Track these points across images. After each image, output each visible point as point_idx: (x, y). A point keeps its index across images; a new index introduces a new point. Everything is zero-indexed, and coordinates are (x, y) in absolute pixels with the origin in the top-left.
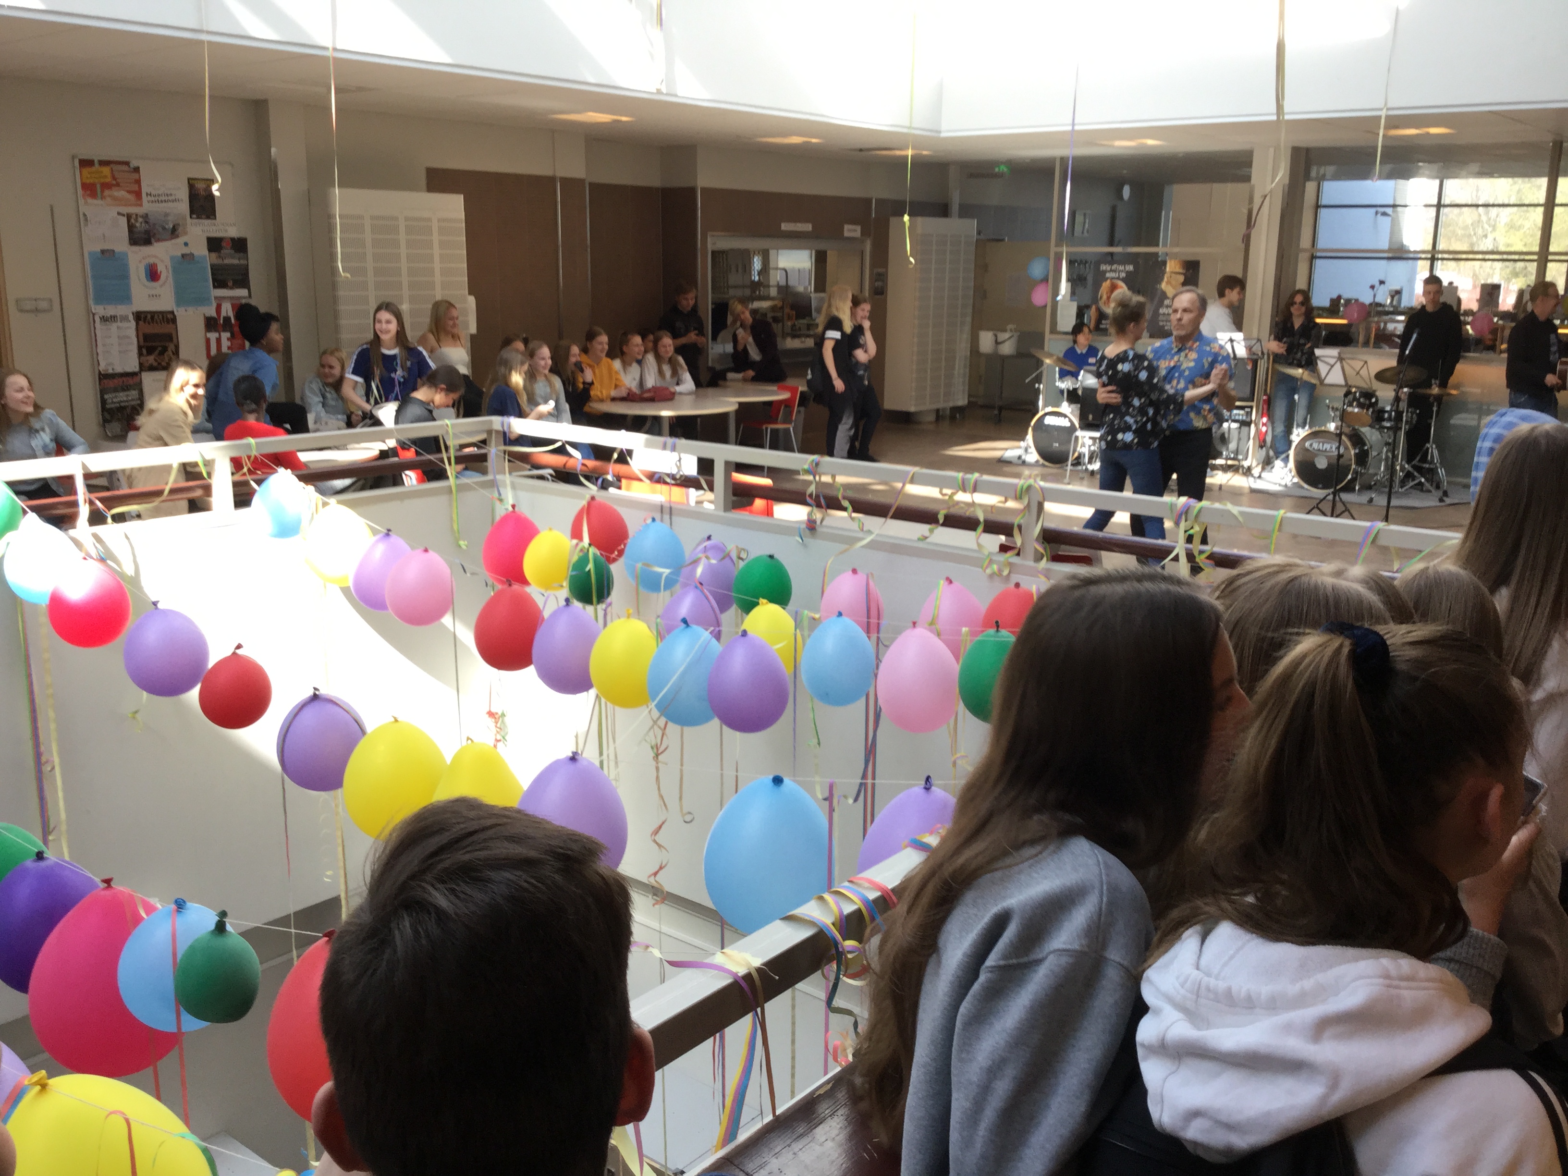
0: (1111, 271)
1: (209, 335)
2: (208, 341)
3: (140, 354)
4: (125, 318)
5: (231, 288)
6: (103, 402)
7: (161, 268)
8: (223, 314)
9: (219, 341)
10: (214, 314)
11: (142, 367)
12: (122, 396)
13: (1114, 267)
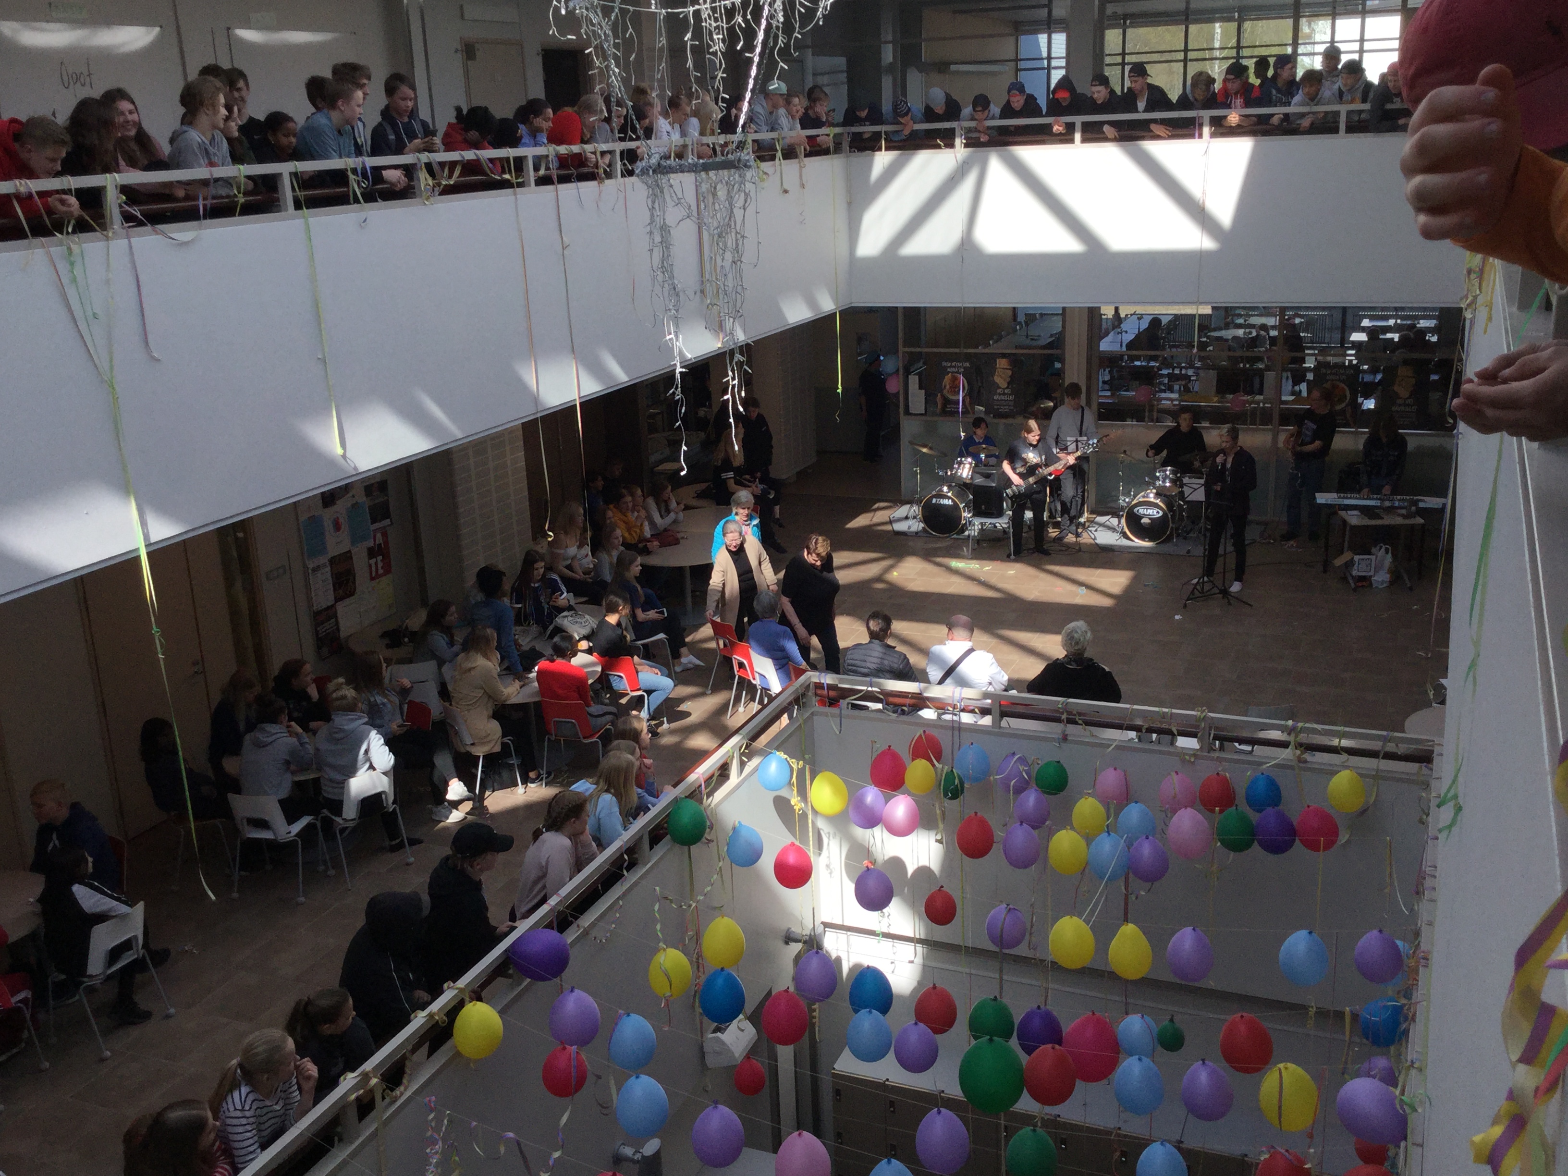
1: (373, 561)
2: (370, 566)
3: (335, 590)
4: (324, 565)
5: (380, 521)
6: (317, 633)
7: (341, 520)
8: (377, 542)
9: (376, 564)
10: (372, 545)
11: (338, 599)
12: (327, 625)
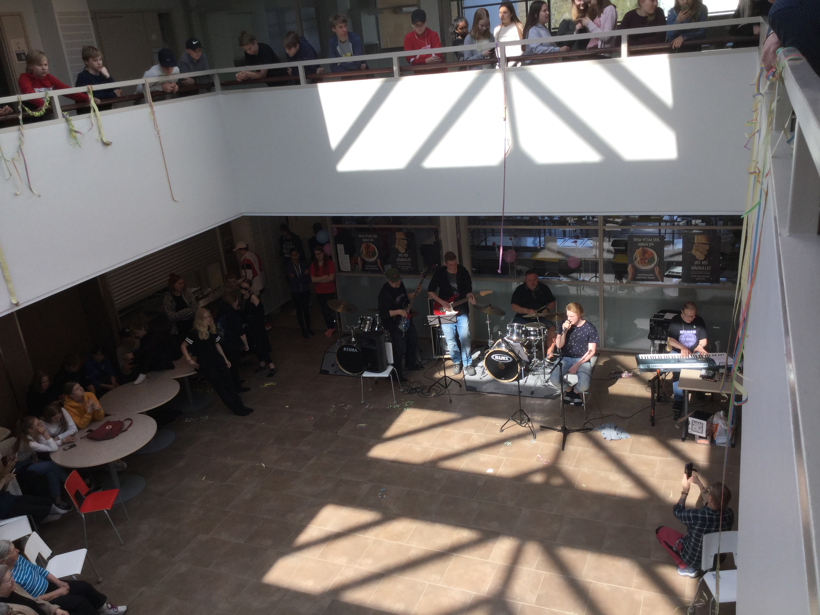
0: (365, 238)
13: (366, 236)
